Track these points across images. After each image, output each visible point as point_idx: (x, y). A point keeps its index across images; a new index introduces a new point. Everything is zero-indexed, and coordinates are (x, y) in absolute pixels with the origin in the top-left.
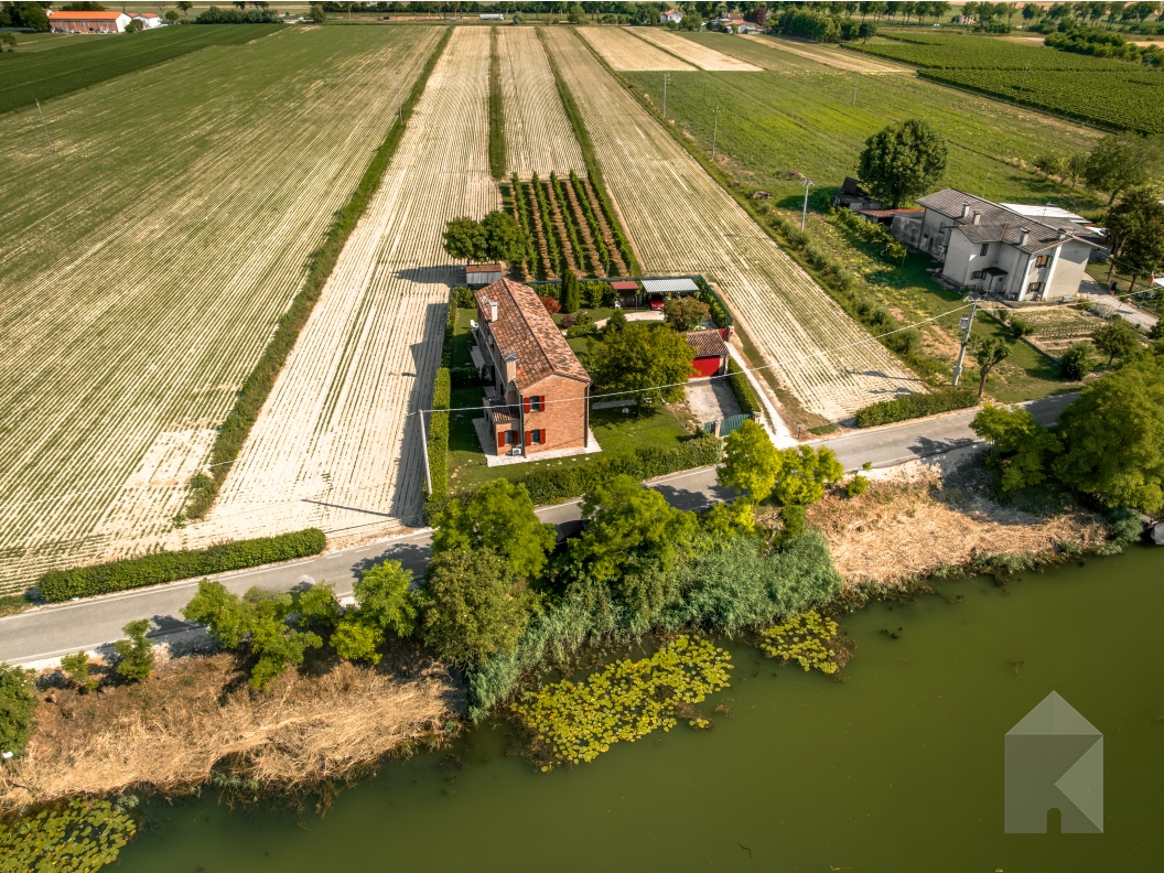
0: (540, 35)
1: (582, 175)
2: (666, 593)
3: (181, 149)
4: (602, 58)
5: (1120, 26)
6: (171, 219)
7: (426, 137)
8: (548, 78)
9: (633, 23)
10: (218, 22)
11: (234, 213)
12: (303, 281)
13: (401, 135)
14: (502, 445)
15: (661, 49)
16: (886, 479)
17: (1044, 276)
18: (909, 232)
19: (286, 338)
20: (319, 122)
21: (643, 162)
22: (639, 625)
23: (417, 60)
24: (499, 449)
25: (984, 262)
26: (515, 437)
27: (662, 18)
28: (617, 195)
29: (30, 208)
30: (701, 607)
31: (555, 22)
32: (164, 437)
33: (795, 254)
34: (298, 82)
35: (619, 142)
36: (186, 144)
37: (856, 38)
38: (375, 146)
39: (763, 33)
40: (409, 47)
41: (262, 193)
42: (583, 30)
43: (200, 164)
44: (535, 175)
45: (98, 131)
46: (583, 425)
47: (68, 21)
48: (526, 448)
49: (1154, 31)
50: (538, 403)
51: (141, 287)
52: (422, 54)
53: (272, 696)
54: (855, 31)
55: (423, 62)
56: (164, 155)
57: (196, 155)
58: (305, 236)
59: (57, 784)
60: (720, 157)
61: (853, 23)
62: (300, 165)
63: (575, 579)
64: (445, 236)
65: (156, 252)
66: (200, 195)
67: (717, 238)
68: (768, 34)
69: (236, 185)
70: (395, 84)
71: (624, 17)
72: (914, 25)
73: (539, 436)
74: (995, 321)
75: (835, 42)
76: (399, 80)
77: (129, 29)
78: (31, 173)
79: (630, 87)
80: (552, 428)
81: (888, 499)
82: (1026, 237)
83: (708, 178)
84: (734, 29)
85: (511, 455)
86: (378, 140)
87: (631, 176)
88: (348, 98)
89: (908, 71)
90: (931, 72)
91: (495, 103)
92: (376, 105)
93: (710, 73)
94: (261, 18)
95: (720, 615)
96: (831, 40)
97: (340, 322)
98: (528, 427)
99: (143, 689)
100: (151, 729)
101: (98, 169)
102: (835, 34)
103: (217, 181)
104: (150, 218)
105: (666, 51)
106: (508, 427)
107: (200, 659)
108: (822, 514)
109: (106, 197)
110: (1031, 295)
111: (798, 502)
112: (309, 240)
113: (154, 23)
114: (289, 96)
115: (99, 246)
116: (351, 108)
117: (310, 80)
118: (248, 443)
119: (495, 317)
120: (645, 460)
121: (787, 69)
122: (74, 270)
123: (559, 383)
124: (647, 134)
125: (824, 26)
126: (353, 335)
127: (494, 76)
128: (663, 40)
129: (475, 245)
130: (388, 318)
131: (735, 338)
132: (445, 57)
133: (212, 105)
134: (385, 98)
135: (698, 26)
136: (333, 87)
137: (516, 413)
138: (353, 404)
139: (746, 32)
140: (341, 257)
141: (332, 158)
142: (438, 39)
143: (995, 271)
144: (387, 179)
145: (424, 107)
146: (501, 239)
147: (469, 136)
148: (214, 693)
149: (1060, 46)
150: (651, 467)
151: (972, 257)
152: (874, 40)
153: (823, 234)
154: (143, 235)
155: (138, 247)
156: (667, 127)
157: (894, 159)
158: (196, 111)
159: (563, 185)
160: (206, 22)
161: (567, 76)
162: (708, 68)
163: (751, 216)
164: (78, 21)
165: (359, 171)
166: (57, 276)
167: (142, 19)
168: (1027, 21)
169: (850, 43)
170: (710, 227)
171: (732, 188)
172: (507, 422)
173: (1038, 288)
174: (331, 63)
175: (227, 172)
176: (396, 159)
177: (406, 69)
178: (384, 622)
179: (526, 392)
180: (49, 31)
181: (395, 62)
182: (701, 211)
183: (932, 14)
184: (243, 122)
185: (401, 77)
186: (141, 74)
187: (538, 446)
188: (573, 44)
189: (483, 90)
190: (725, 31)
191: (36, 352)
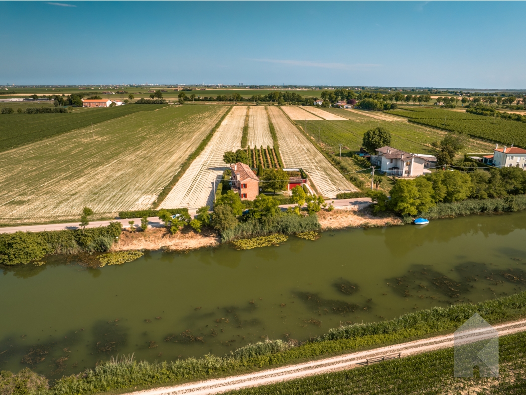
0: (266, 109)
1: (271, 147)
2: (273, 223)
3: (137, 139)
4: (288, 116)
5: (501, 106)
6: (137, 155)
7: (220, 137)
8: (266, 122)
9: (303, 105)
10: (143, 103)
11: (156, 155)
12: (180, 169)
13: (211, 137)
15: (312, 113)
16: (341, 209)
17: (410, 168)
18: (375, 160)
19: (175, 180)
20: (183, 133)
21: (294, 145)
22: (266, 231)
23: (218, 116)
25: (392, 165)
27: (315, 103)
28: (283, 153)
29: (91, 152)
30: (282, 226)
31: (273, 105)
32: (143, 197)
33: (336, 167)
34: (175, 122)
35: (287, 139)
36: (137, 138)
37: (390, 109)
38: (203, 139)
39: (354, 108)
40: (216, 112)
41: (165, 150)
42: (283, 107)
43: (143, 143)
44: (256, 147)
45: (107, 134)
46: (257, 193)
47: (89, 103)
49: (515, 108)
51: (131, 169)
52: (220, 115)
53: (174, 238)
54: (389, 107)
55: (220, 117)
56: (132, 141)
57: (142, 141)
58: (180, 160)
59: (125, 248)
60: (321, 144)
61: (388, 104)
62: (177, 144)
63: (250, 217)
64: (224, 156)
65: (133, 163)
66: (145, 150)
67: (312, 163)
68: (356, 108)
69: (156, 148)
70: (210, 123)
71: (300, 103)
72: (417, 105)
73: (245, 195)
74: (392, 180)
75: (381, 111)
76: (212, 122)
77: (111, 105)
78: (89, 144)
79: (296, 124)
80: (249, 193)
81: (340, 213)
82: (403, 156)
83: (315, 149)
84: (342, 106)
86: (203, 138)
87: (289, 148)
88: (193, 127)
89: (405, 120)
90: (413, 120)
91: (245, 129)
92: (203, 129)
93: (328, 120)
94: (160, 102)
95: (286, 229)
96: (379, 110)
97: (191, 177)
98: (242, 193)
99: (145, 233)
100: (146, 241)
101: (110, 144)
102: (381, 108)
103: (150, 147)
104: (131, 155)
105: (313, 114)
107: (158, 228)
108: (321, 215)
109: (114, 150)
110: (407, 175)
111: (313, 210)
112: (181, 161)
113: (119, 103)
114: (172, 125)
115: (115, 161)
116: (194, 129)
117: (180, 122)
118: (167, 198)
119: (236, 169)
121: (357, 120)
122: (109, 166)
123: (251, 181)
124: (298, 138)
125: (376, 105)
126: (195, 180)
127: (246, 121)
128: (313, 110)
129: (232, 159)
130: (205, 177)
131: (308, 182)
132: (229, 115)
133: (145, 128)
134: (206, 127)
135: (328, 106)
136: (187, 124)
137: (239, 189)
138: (195, 192)
139: (347, 108)
140: (191, 165)
141: (188, 142)
142: (227, 110)
143: (395, 168)
144: (206, 148)
145: (220, 129)
146: (241, 157)
147: (235, 138)
148: (161, 235)
149: (471, 112)
151: (388, 163)
152: (397, 110)
153: (348, 162)
154: (129, 159)
155: (128, 161)
156: (305, 135)
157: (372, 139)
158: (140, 129)
159: (265, 150)
160: (139, 103)
161: (273, 121)
162: (327, 119)
163: (326, 158)
164: (92, 103)
165: (197, 146)
166: (105, 167)
167: (115, 102)
168: (464, 104)
169: (387, 111)
170: (311, 160)
171: (322, 151)
172: (236, 191)
173: (409, 172)
174: (186, 117)
175: (153, 145)
176: (209, 143)
177: (214, 119)
178: (203, 219)
179: (242, 182)
180: (82, 106)
181: (210, 116)
182: (310, 156)
183: (424, 101)
184: (156, 133)
185: (212, 121)
186: (118, 119)
188: (278, 111)
189: (242, 125)
190: (339, 107)
191: (103, 181)
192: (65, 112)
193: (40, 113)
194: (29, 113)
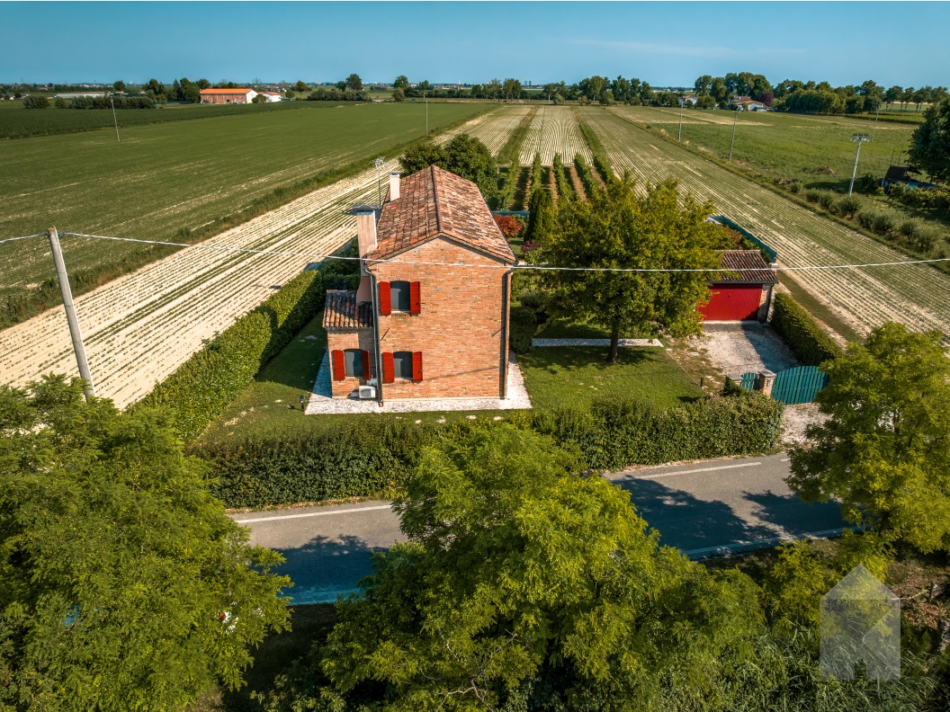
0: (573, 110)
4: (623, 118)
8: (573, 123)
9: (655, 105)
10: (323, 99)
14: (340, 376)
15: (678, 115)
21: (655, 161)
24: (335, 385)
26: (366, 364)
27: (681, 101)
31: (588, 104)
33: (843, 221)
35: (631, 151)
37: (862, 111)
39: (772, 109)
42: (611, 108)
44: (538, 161)
46: (497, 352)
47: (215, 95)
48: (385, 389)
50: (409, 297)
54: (859, 105)
60: (737, 161)
67: (739, 205)
68: (777, 110)
71: (647, 100)
73: (410, 366)
75: (841, 114)
77: (255, 100)
79: (648, 128)
80: (436, 352)
83: (724, 171)
84: (744, 107)
85: (357, 398)
91: (520, 132)
94: (356, 97)
96: (836, 112)
98: (388, 345)
102: (840, 107)
105: (683, 117)
106: (351, 341)
113: (274, 100)
119: (396, 197)
120: (610, 425)
123: (452, 258)
124: (662, 148)
127: (526, 121)
135: (712, 106)
137: (367, 316)
139: (756, 109)
150: (624, 442)
156: (680, 145)
159: (567, 168)
160: (315, 99)
162: (720, 123)
163: (778, 193)
164: (220, 95)
167: (267, 96)
169: (857, 114)
171: (750, 177)
172: (349, 330)
179: (383, 272)
180: (199, 102)
182: (719, 188)
187: (410, 387)
188: (600, 113)
189: (514, 126)
190: (737, 108)
192: (149, 108)
193: (101, 108)
194: (78, 108)
